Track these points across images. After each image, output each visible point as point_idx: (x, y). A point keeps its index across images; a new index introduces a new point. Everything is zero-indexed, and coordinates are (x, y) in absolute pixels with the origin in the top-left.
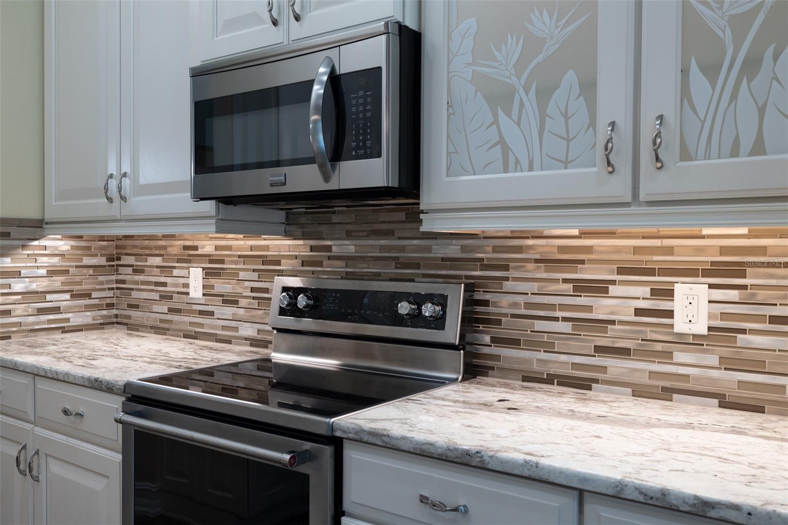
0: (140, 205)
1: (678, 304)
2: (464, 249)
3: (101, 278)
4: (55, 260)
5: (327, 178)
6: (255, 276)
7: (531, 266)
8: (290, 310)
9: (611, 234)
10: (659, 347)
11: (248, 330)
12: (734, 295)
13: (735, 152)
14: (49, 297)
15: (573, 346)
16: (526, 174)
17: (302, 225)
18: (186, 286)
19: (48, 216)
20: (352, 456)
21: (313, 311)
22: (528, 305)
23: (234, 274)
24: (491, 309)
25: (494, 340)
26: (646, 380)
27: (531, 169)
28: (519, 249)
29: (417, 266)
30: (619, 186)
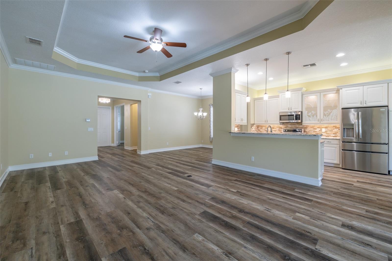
0: (269, 122)
1: (322, 130)
2: (304, 126)
4: (255, 127)
5: (295, 121)
7: (309, 127)
8: (285, 131)
10: (321, 133)
12: (327, 129)
15: (314, 133)
19: (255, 123)
21: (288, 131)
22: (309, 130)
24: (306, 131)
27: (312, 121)
30: (319, 122)
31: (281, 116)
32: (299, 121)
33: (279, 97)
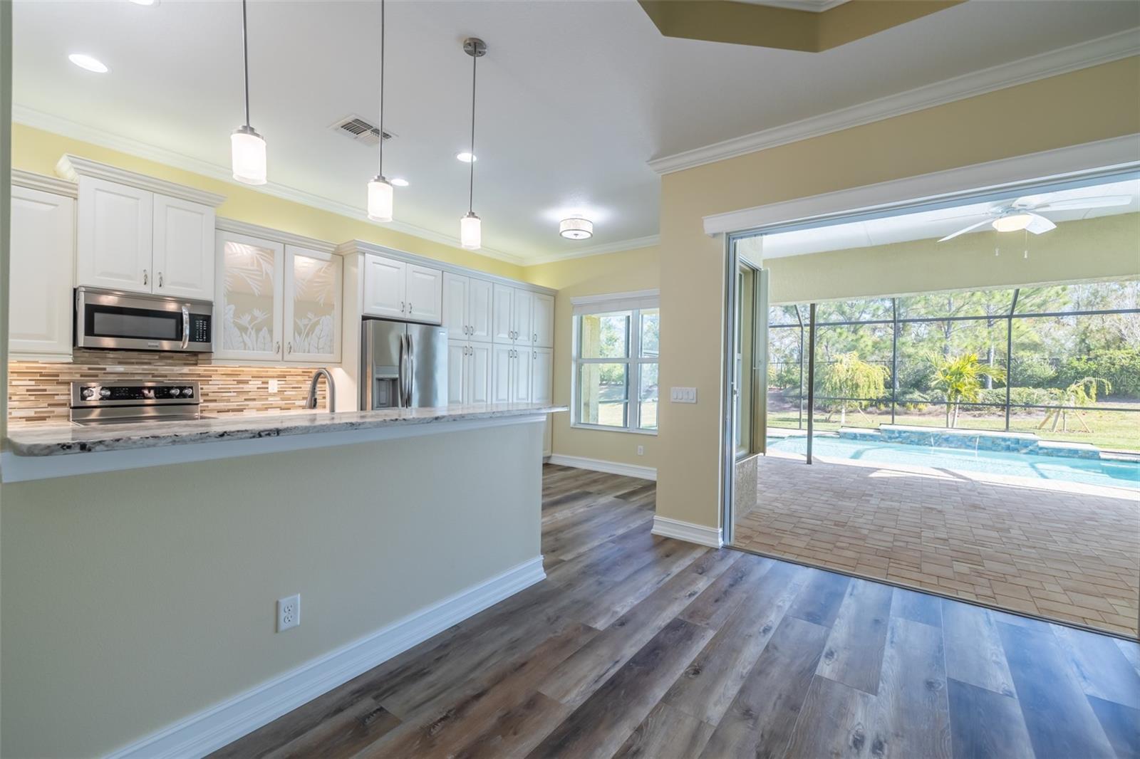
1: (269, 385)
7: (221, 376)
9: (250, 367)
10: (264, 397)
12: (283, 382)
13: (304, 352)
15: (238, 399)
22: (219, 388)
24: (204, 391)
26: (261, 406)
27: (253, 350)
30: (279, 357)
33: (76, 198)
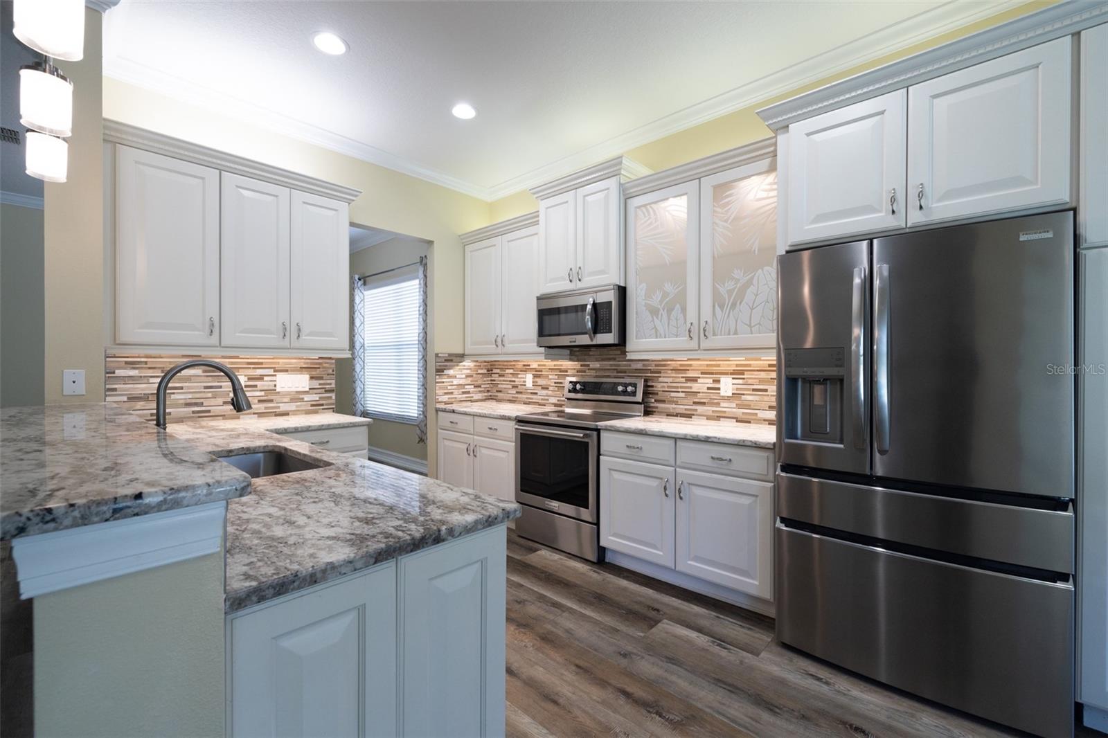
0: (510, 347)
1: (722, 385)
2: (644, 365)
3: (485, 379)
4: (468, 371)
5: (592, 340)
6: (556, 377)
7: (670, 372)
8: (574, 390)
9: (698, 360)
10: (716, 401)
11: (554, 400)
12: (740, 381)
13: (729, 334)
14: (466, 387)
15: (685, 401)
16: (664, 339)
17: (576, 356)
18: (525, 382)
19: (466, 353)
20: (603, 435)
21: (583, 391)
22: (668, 387)
23: (547, 377)
24: (654, 389)
25: (655, 401)
26: (711, 413)
27: (665, 337)
28: (665, 365)
29: (625, 372)
30: (694, 344)
31: (542, 314)
32: (608, 338)
33: (538, 224)
